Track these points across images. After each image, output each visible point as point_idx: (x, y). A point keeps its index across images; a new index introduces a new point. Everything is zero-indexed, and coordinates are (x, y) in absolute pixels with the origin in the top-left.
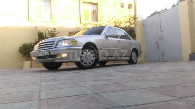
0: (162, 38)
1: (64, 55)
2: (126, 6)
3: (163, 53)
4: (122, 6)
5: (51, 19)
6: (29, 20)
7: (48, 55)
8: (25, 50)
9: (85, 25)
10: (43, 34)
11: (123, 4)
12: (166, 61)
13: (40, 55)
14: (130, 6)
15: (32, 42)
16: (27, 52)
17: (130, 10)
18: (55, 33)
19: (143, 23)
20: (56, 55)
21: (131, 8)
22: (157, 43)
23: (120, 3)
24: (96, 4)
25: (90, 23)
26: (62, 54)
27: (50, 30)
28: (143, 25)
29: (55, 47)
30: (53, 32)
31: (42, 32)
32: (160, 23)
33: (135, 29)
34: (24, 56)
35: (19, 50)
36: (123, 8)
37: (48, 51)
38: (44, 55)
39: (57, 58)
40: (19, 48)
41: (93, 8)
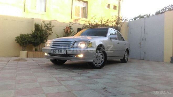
0: (145, 40)
1: (81, 56)
2: (112, 7)
3: (145, 53)
4: (109, 6)
5: (46, 12)
6: (25, 11)
7: (65, 54)
8: (23, 40)
9: (76, 21)
10: (40, 27)
11: (109, 5)
12: (147, 60)
13: (56, 53)
14: (115, 7)
15: (29, 33)
16: (24, 43)
17: (115, 10)
18: (50, 26)
19: (128, 25)
20: (73, 55)
21: (116, 9)
22: (140, 43)
23: (107, 4)
24: (87, 2)
25: (81, 19)
26: (78, 54)
27: (46, 23)
28: (128, 26)
29: (72, 47)
30: (48, 25)
31: (38, 24)
32: (145, 27)
33: (120, 29)
34: (20, 46)
35: (16, 40)
36: (109, 8)
37: (65, 51)
38: (60, 53)
39: (73, 57)
40: (16, 37)
41: (84, 6)
